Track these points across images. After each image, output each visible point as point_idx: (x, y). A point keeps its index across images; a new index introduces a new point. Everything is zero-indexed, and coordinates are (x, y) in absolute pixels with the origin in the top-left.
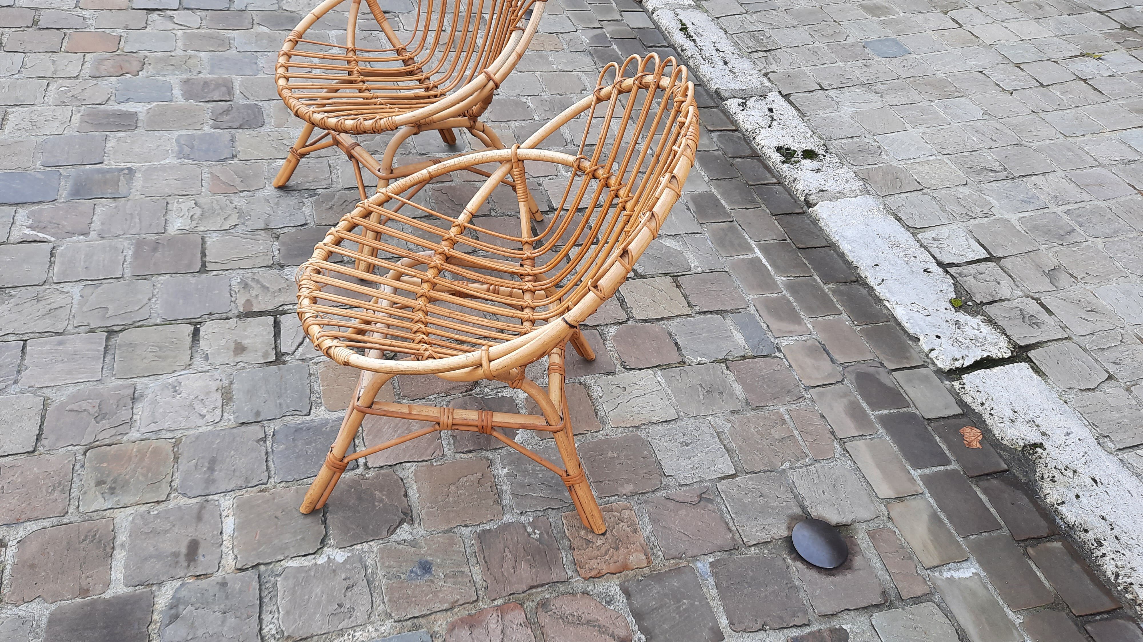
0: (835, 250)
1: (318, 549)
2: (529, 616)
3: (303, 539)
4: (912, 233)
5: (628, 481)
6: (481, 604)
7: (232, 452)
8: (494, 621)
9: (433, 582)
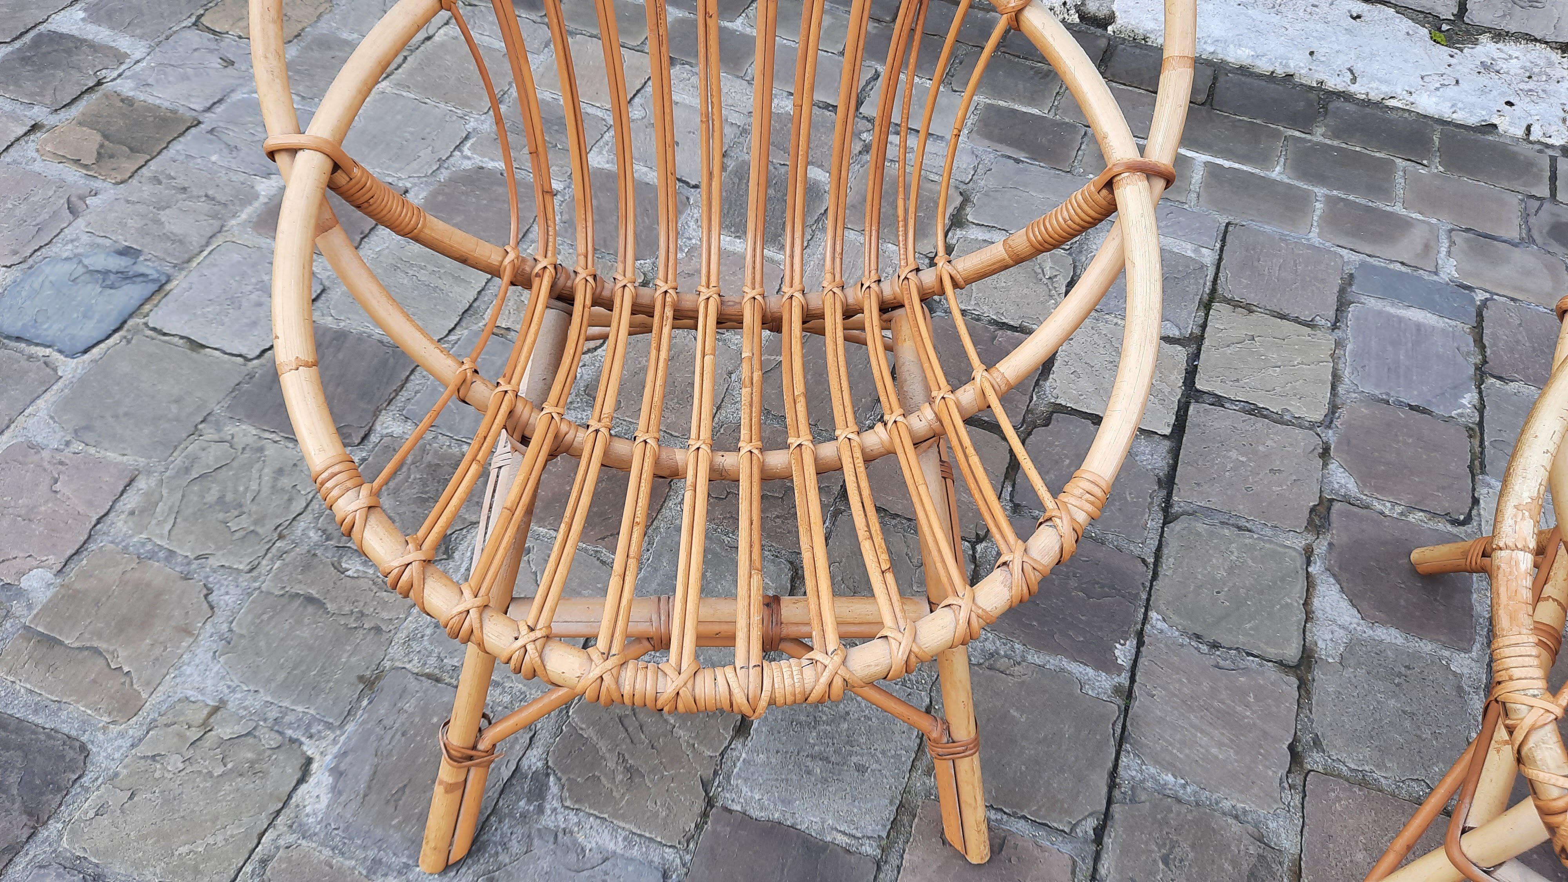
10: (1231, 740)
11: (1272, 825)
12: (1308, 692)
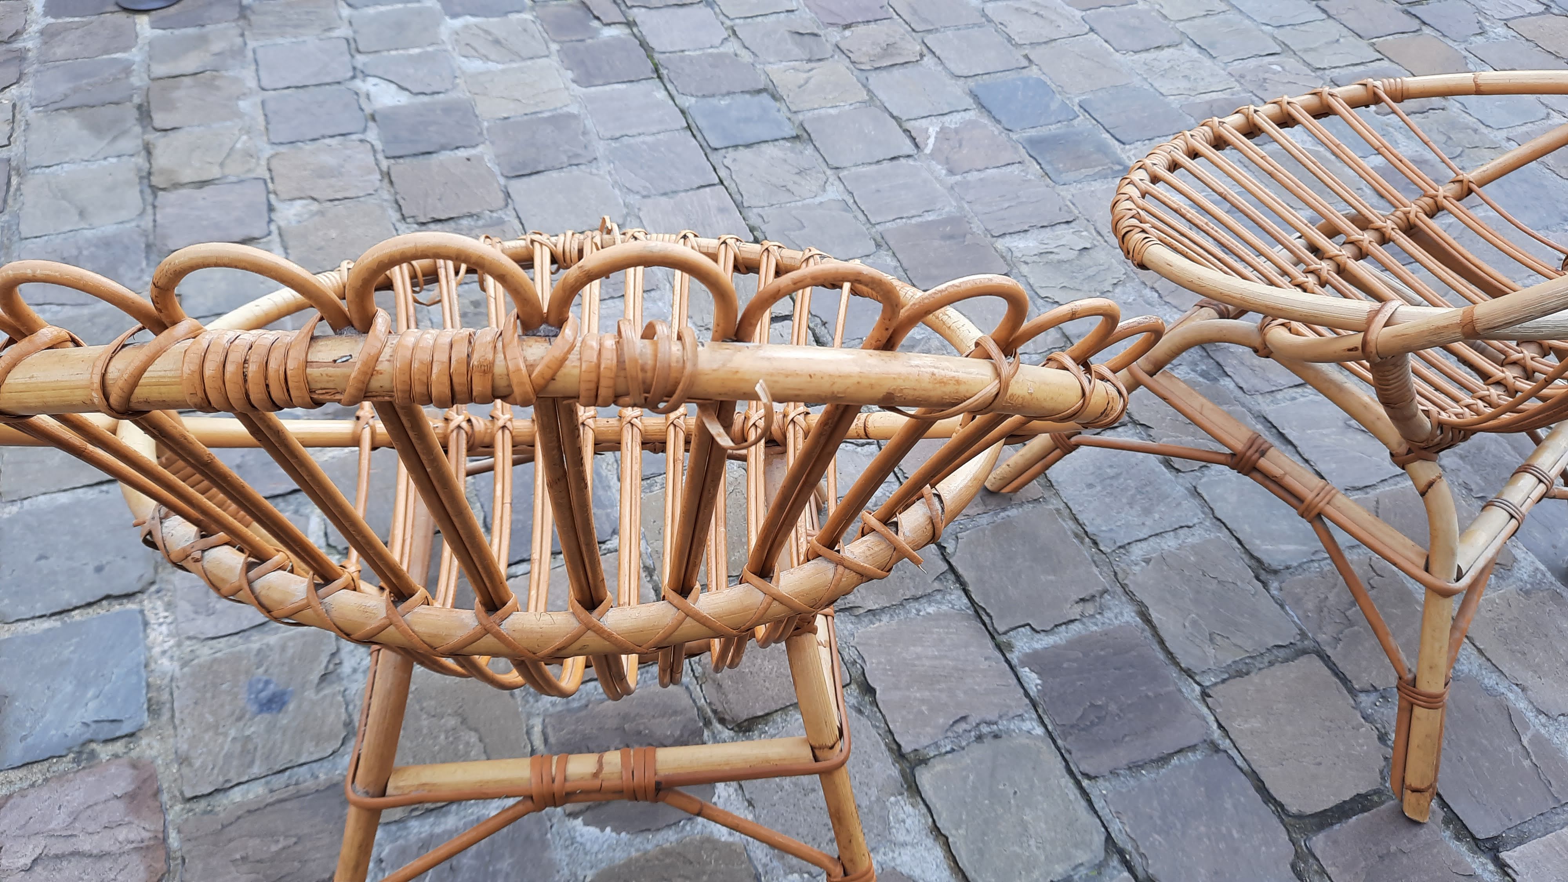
10: (915, 665)
11: (850, 626)
12: (890, 750)
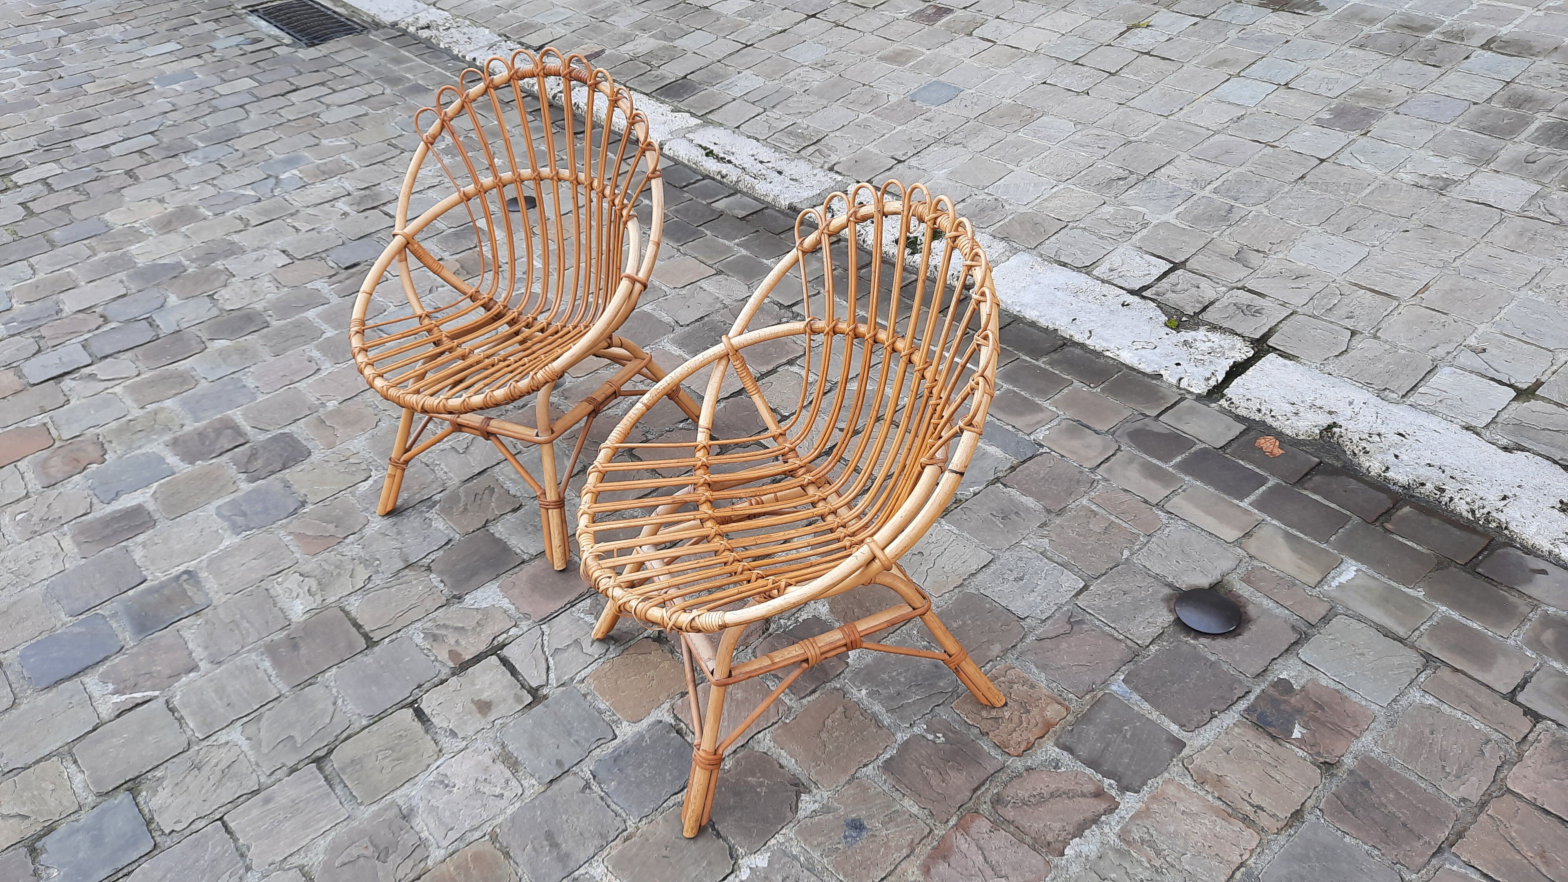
0: (1023, 323)
1: (733, 866)
2: (992, 819)
3: (709, 863)
4: (1086, 273)
5: (991, 642)
6: (936, 832)
7: (564, 817)
8: (963, 841)
9: (874, 836)
